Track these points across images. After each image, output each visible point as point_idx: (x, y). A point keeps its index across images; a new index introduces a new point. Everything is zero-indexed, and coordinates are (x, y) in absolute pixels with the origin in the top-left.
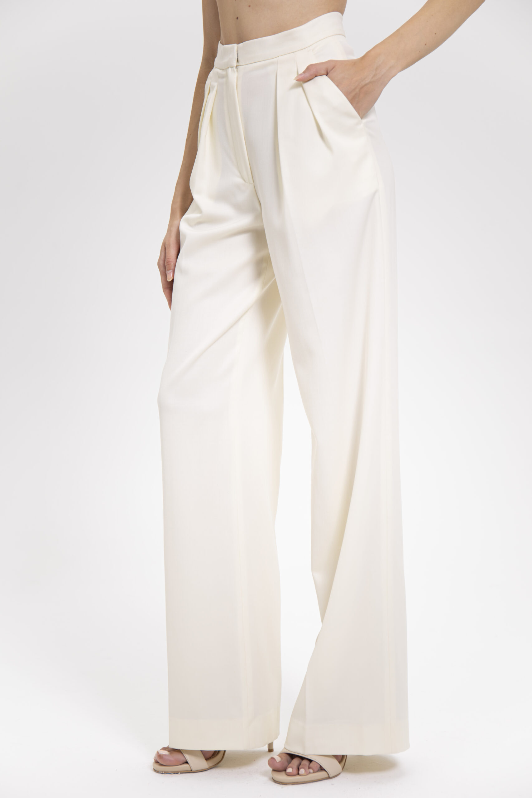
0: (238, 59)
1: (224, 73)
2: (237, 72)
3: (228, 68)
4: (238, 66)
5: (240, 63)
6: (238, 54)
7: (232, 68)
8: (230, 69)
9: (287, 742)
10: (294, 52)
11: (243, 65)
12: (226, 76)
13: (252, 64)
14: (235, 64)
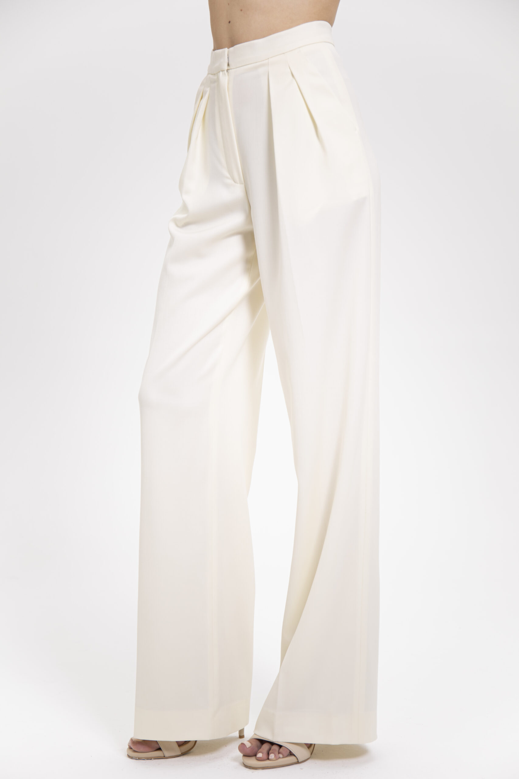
0: (229, 63)
1: (215, 77)
2: (228, 75)
3: (219, 72)
4: (229, 70)
5: (231, 67)
6: (229, 59)
7: (223, 72)
8: (221, 73)
9: (257, 727)
10: (284, 53)
11: (234, 69)
12: (217, 81)
13: (242, 67)
14: (226, 67)
